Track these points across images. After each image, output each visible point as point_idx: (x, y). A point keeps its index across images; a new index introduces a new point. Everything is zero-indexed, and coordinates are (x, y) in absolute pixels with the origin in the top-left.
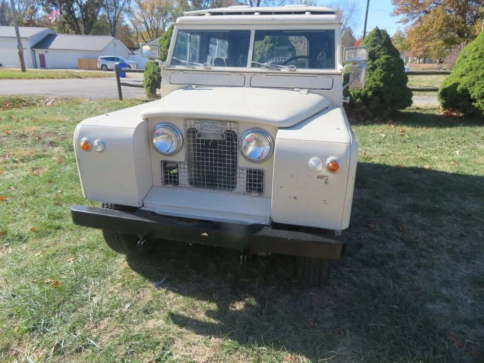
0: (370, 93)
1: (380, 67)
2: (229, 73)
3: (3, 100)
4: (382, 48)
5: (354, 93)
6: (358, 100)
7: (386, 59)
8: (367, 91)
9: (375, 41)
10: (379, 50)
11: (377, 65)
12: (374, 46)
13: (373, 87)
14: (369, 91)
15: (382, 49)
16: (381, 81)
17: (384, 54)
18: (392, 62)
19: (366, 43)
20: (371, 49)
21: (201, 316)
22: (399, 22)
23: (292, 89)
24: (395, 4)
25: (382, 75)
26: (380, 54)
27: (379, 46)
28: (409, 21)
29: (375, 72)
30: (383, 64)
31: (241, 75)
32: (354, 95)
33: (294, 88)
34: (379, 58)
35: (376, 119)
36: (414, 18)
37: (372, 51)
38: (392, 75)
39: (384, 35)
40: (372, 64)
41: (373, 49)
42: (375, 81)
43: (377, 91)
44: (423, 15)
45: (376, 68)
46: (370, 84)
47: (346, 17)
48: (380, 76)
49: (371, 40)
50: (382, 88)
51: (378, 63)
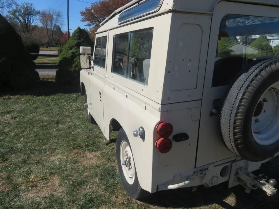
4: (84, 41)
22: (86, 25)
24: (83, 15)
28: (91, 25)
36: (93, 24)
41: (79, 41)
44: (98, 23)
47: (55, 19)
49: (76, 35)
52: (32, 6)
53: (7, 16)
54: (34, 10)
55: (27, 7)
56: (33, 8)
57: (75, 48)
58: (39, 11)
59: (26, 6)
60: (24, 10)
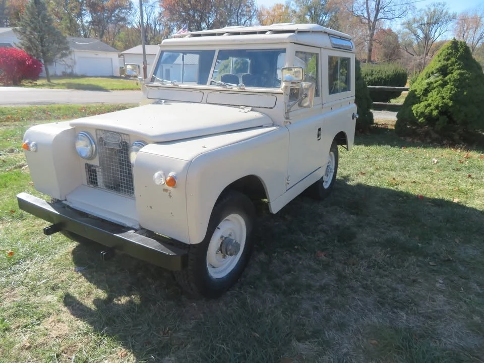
0: (435, 113)
1: (452, 83)
2: (191, 90)
3: (112, 108)
4: (456, 62)
5: (417, 111)
6: (421, 120)
7: (460, 74)
8: (432, 110)
9: (449, 54)
10: (452, 65)
11: (448, 81)
12: (448, 59)
13: (440, 105)
14: (435, 110)
15: (457, 64)
16: (451, 99)
17: (458, 69)
18: (468, 78)
19: (439, 56)
20: (443, 64)
21: (89, 303)
23: (238, 106)
25: (453, 92)
26: (453, 69)
27: (453, 59)
29: (445, 89)
30: (455, 80)
31: (200, 92)
32: (417, 114)
33: (240, 106)
34: (452, 73)
35: (444, 142)
37: (444, 66)
38: (465, 93)
39: (462, 47)
40: (442, 80)
41: (445, 63)
42: (443, 99)
43: (444, 111)
45: (448, 84)
46: (437, 102)
48: (450, 93)
49: (444, 53)
50: (450, 107)
51: (450, 79)
52: (444, 7)
53: (399, 32)
54: (446, 13)
55: (434, 11)
56: (444, 11)
57: (435, 76)
58: (456, 14)
59: (432, 9)
60: (428, 18)
